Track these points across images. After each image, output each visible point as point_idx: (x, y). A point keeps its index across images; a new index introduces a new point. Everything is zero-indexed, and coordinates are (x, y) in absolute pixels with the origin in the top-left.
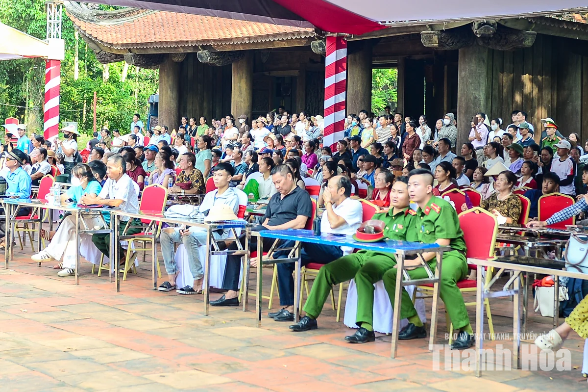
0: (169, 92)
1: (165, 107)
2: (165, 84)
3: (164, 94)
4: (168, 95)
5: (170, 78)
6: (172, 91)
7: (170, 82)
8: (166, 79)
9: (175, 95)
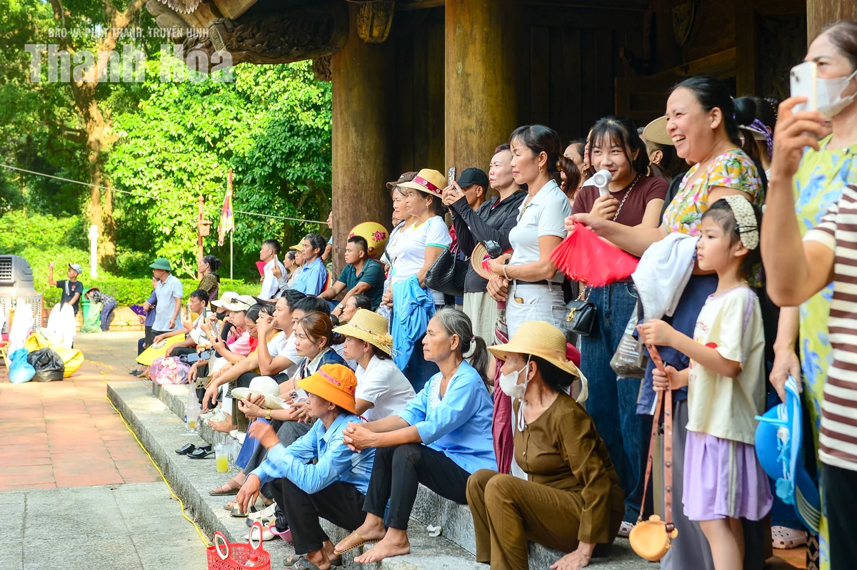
0: (353, 136)
1: (343, 180)
2: (341, 114)
3: (339, 143)
4: (350, 144)
5: (355, 91)
6: (361, 133)
7: (355, 106)
8: (343, 95)
9: (371, 142)
